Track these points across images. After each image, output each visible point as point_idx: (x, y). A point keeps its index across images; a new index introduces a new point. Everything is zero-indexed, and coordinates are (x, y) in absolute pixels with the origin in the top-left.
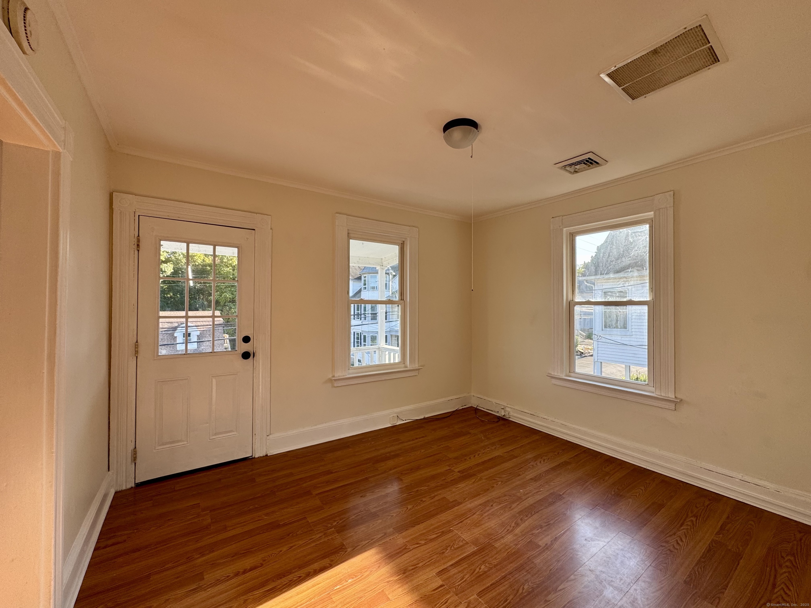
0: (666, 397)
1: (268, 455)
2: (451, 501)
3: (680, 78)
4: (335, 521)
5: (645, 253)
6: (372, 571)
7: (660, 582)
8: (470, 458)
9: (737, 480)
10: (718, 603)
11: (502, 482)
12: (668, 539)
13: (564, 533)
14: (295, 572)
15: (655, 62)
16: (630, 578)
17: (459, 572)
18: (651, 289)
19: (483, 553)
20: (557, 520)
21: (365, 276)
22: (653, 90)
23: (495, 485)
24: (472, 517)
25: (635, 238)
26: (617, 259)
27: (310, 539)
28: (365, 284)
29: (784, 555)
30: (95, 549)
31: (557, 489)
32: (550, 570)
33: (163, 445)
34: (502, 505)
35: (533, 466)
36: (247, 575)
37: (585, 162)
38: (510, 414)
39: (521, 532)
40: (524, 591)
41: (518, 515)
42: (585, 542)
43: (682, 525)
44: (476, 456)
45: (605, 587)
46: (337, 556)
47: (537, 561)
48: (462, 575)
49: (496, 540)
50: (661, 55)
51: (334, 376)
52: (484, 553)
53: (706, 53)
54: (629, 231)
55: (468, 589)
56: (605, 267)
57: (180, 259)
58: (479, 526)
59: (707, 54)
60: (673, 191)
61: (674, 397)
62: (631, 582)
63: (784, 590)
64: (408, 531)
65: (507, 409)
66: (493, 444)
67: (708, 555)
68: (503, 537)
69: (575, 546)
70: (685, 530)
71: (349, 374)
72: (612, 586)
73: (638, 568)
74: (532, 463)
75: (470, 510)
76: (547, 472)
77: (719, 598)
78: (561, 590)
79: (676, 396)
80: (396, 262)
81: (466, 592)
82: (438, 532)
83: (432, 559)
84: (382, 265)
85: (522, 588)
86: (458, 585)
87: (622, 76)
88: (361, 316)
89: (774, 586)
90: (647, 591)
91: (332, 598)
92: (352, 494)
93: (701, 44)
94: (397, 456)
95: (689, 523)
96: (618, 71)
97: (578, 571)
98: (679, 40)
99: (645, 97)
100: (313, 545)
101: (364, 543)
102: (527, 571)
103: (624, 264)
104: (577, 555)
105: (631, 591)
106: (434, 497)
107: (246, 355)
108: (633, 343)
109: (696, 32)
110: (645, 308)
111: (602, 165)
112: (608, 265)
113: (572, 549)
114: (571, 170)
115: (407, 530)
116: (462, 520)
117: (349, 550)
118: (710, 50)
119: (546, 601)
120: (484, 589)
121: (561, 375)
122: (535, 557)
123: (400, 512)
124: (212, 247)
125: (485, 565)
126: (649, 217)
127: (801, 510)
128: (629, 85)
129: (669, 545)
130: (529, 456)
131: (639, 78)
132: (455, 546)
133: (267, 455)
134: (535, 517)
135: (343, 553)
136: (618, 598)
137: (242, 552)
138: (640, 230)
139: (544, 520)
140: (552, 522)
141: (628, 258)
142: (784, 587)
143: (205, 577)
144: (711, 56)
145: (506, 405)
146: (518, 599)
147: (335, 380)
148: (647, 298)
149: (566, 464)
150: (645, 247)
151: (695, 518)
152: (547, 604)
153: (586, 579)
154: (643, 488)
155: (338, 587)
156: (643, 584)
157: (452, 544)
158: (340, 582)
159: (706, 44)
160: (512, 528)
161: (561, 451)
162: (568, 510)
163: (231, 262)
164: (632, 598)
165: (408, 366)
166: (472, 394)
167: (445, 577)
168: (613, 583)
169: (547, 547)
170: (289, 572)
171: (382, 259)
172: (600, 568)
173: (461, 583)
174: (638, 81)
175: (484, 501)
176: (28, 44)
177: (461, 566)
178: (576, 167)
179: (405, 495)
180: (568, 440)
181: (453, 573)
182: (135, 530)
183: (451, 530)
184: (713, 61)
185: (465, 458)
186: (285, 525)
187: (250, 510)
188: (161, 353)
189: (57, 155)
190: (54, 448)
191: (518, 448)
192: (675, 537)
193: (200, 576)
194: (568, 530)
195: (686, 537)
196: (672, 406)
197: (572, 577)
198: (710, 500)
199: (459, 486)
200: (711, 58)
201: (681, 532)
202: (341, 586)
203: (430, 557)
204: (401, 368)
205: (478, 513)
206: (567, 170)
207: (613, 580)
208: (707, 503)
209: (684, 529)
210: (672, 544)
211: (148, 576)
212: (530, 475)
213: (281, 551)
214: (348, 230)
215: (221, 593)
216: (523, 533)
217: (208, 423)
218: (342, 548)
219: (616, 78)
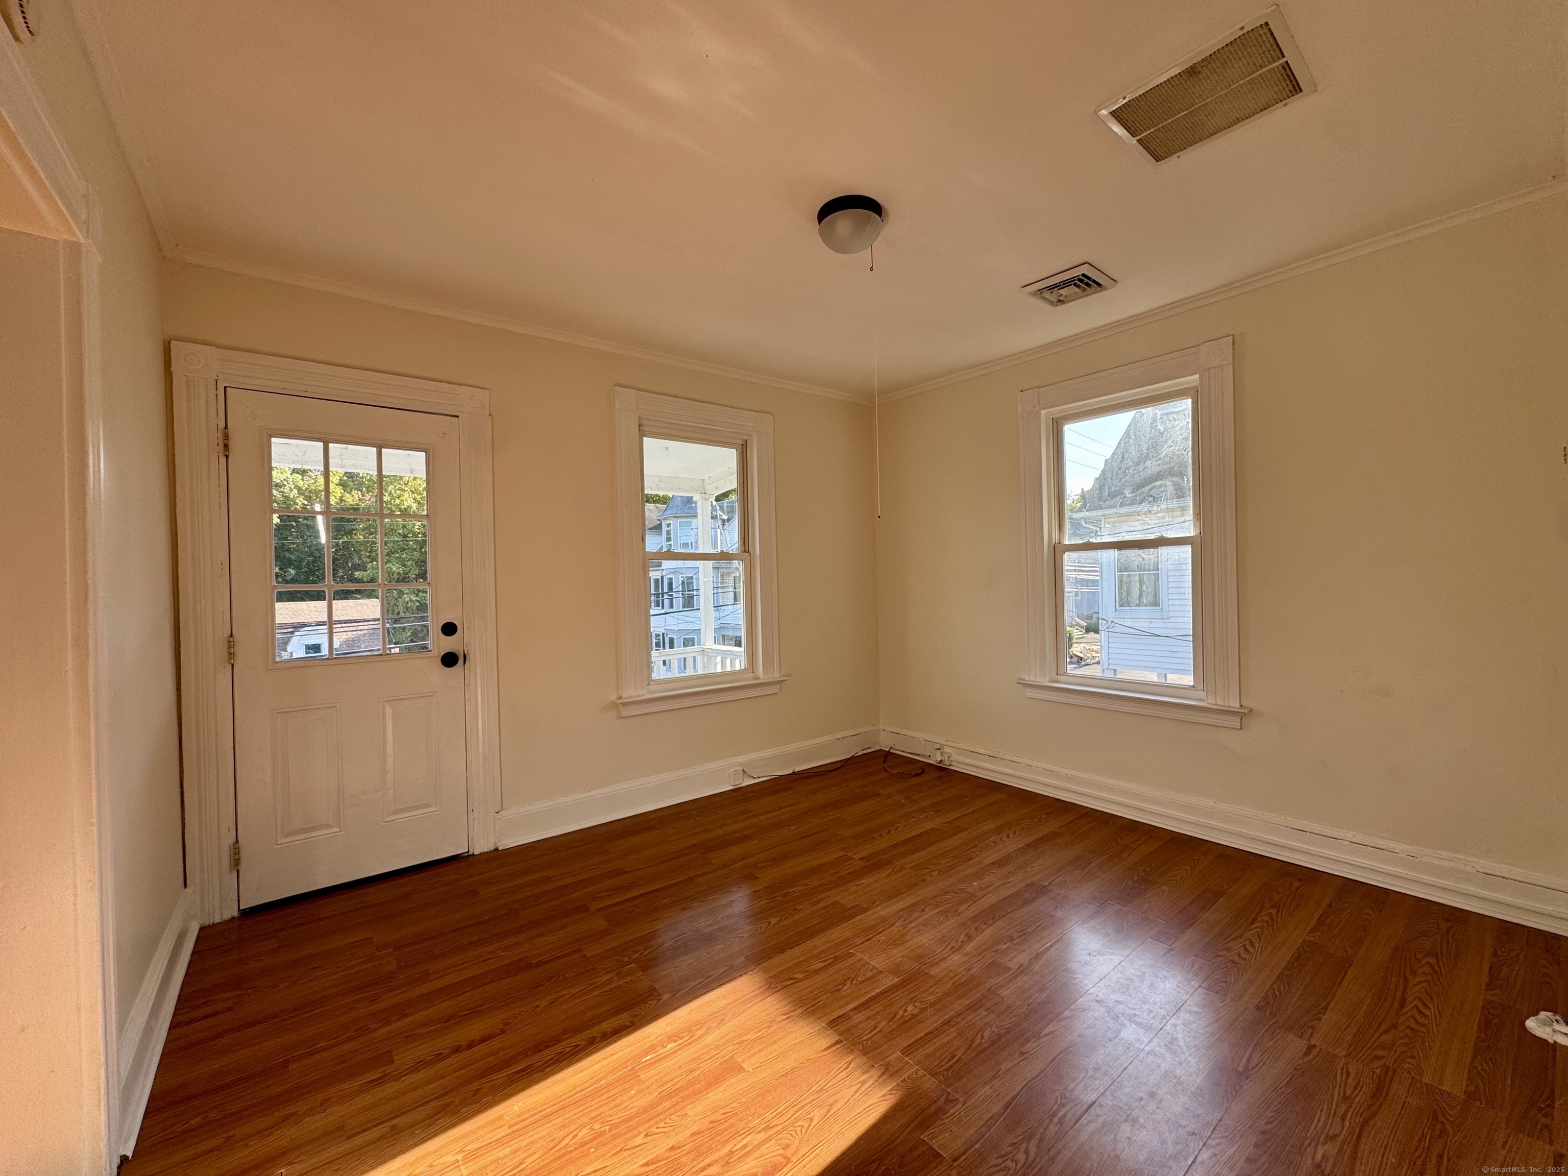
0: (1225, 706)
1: (500, 849)
2: (849, 907)
3: (1237, 121)
4: (636, 952)
5: (1185, 451)
6: (709, 1028)
7: (1216, 1011)
8: (881, 835)
9: (1346, 843)
10: (1311, 1035)
11: (940, 871)
12: (1231, 944)
13: (1051, 946)
14: (568, 1038)
15: (1194, 90)
16: (1165, 1008)
17: (869, 1018)
18: (1198, 515)
19: (909, 987)
20: (1039, 926)
21: (668, 522)
22: (1191, 144)
23: (928, 878)
24: (888, 930)
25: (1168, 425)
26: (1137, 464)
27: (591, 985)
28: (669, 539)
29: (1420, 956)
30: (172, 1027)
31: (1039, 876)
32: (1029, 1005)
33: (292, 835)
34: (941, 909)
35: (994, 842)
36: (475, 1049)
37: (1076, 282)
38: (951, 759)
39: (977, 949)
40: (983, 1041)
41: (969, 923)
42: (1088, 958)
43: (1252, 922)
44: (892, 832)
45: (1123, 1025)
46: (643, 1008)
47: (1004, 993)
48: (873, 1023)
49: (933, 965)
50: (1203, 77)
51: (621, 698)
52: (912, 985)
53: (1279, 75)
54: (1157, 411)
55: (885, 1043)
56: (1116, 479)
57: (292, 497)
58: (901, 944)
59: (1281, 78)
60: (1233, 335)
61: (1238, 706)
62: (1168, 1014)
63: (1418, 1008)
64: (772, 961)
65: (947, 750)
66: (922, 810)
67: (1295, 965)
68: (944, 959)
69: (1070, 965)
70: (1258, 930)
71: (649, 692)
72: (1135, 1022)
73: (1179, 992)
74: (993, 838)
75: (884, 920)
76: (1021, 851)
77: (1313, 1028)
78: (1048, 1034)
79: (1243, 704)
80: (732, 483)
81: (881, 1049)
82: (828, 957)
83: (819, 1002)
84: (703, 491)
85: (979, 1035)
86: (868, 1040)
87: (1137, 116)
88: (663, 597)
89: (1402, 1004)
90: (1195, 1025)
91: (639, 1076)
92: (665, 905)
93: (1270, 59)
94: (746, 838)
95: (1266, 918)
96: (1129, 106)
97: (1076, 1003)
98: (1232, 50)
99: (1179, 157)
100: (596, 993)
101: (693, 984)
102: (988, 1009)
103: (1149, 472)
104: (1075, 979)
105: (1168, 1028)
106: (819, 901)
107: (450, 660)
108: (1170, 633)
109: (1260, 35)
110: (1187, 550)
111: (1106, 289)
112: (1121, 476)
113: (1065, 970)
114: (1053, 297)
115: (770, 958)
116: (870, 936)
117: (666, 997)
118: (1285, 69)
119: (1022, 1053)
120: (915, 1042)
121: (1042, 680)
122: (1002, 987)
123: (757, 930)
124: (374, 450)
125: (914, 1005)
126: (1191, 385)
127: (1450, 884)
128: (1149, 134)
129: (1233, 953)
130: (989, 826)
131: (1166, 120)
132: (859, 979)
133: (496, 850)
134: (999, 924)
135: (654, 1002)
136: (1146, 1040)
137: (462, 1014)
138: (1176, 410)
139: (1016, 927)
140: (1029, 930)
141: (1156, 461)
142: (1420, 1005)
143: (395, 1058)
144: (1288, 82)
145: (943, 742)
146: (973, 1054)
147: (624, 704)
148: (1190, 530)
149: (1054, 835)
150: (1186, 439)
151: (1276, 910)
152: (1024, 1057)
153: (1090, 1014)
154: (1188, 868)
155: (649, 1057)
156: (1187, 1016)
157: (853, 976)
158: (652, 1048)
159: (1279, 59)
160: (959, 943)
161: (1044, 816)
162: (1058, 910)
163: (398, 501)
164: (1168, 1038)
165: (762, 677)
166: (882, 727)
167: (842, 1027)
168: (1136, 1018)
169: (1022, 970)
170: (556, 1040)
171: (704, 480)
172: (1114, 997)
173: (873, 1036)
174: (1166, 125)
175: (908, 904)
176: (23, 20)
177: (870, 1009)
178: (1060, 291)
179: (765, 902)
180: (1056, 797)
181: (858, 1020)
182: (249, 989)
183: (851, 953)
184: (1291, 91)
185: (872, 836)
186: (539, 964)
187: (471, 943)
188: (280, 656)
189: (75, 248)
190: (95, 815)
191: (966, 814)
192: (1242, 940)
193: (386, 1058)
194: (1058, 940)
195: (1260, 940)
196: (1235, 722)
197: (1067, 1013)
198: (1300, 880)
199: (863, 881)
200: (1288, 85)
201: (1251, 932)
202: (654, 1055)
203: (814, 999)
204: (746, 680)
205: (897, 924)
206: (1044, 298)
207: (1138, 1013)
208: (1296, 884)
209: (1256, 928)
210: (1236, 951)
211: (286, 1064)
212: (992, 856)
213: (537, 1007)
214: (639, 418)
215: (429, 1082)
216: (980, 950)
217: (378, 791)
218: (651, 995)
219: (1127, 121)
